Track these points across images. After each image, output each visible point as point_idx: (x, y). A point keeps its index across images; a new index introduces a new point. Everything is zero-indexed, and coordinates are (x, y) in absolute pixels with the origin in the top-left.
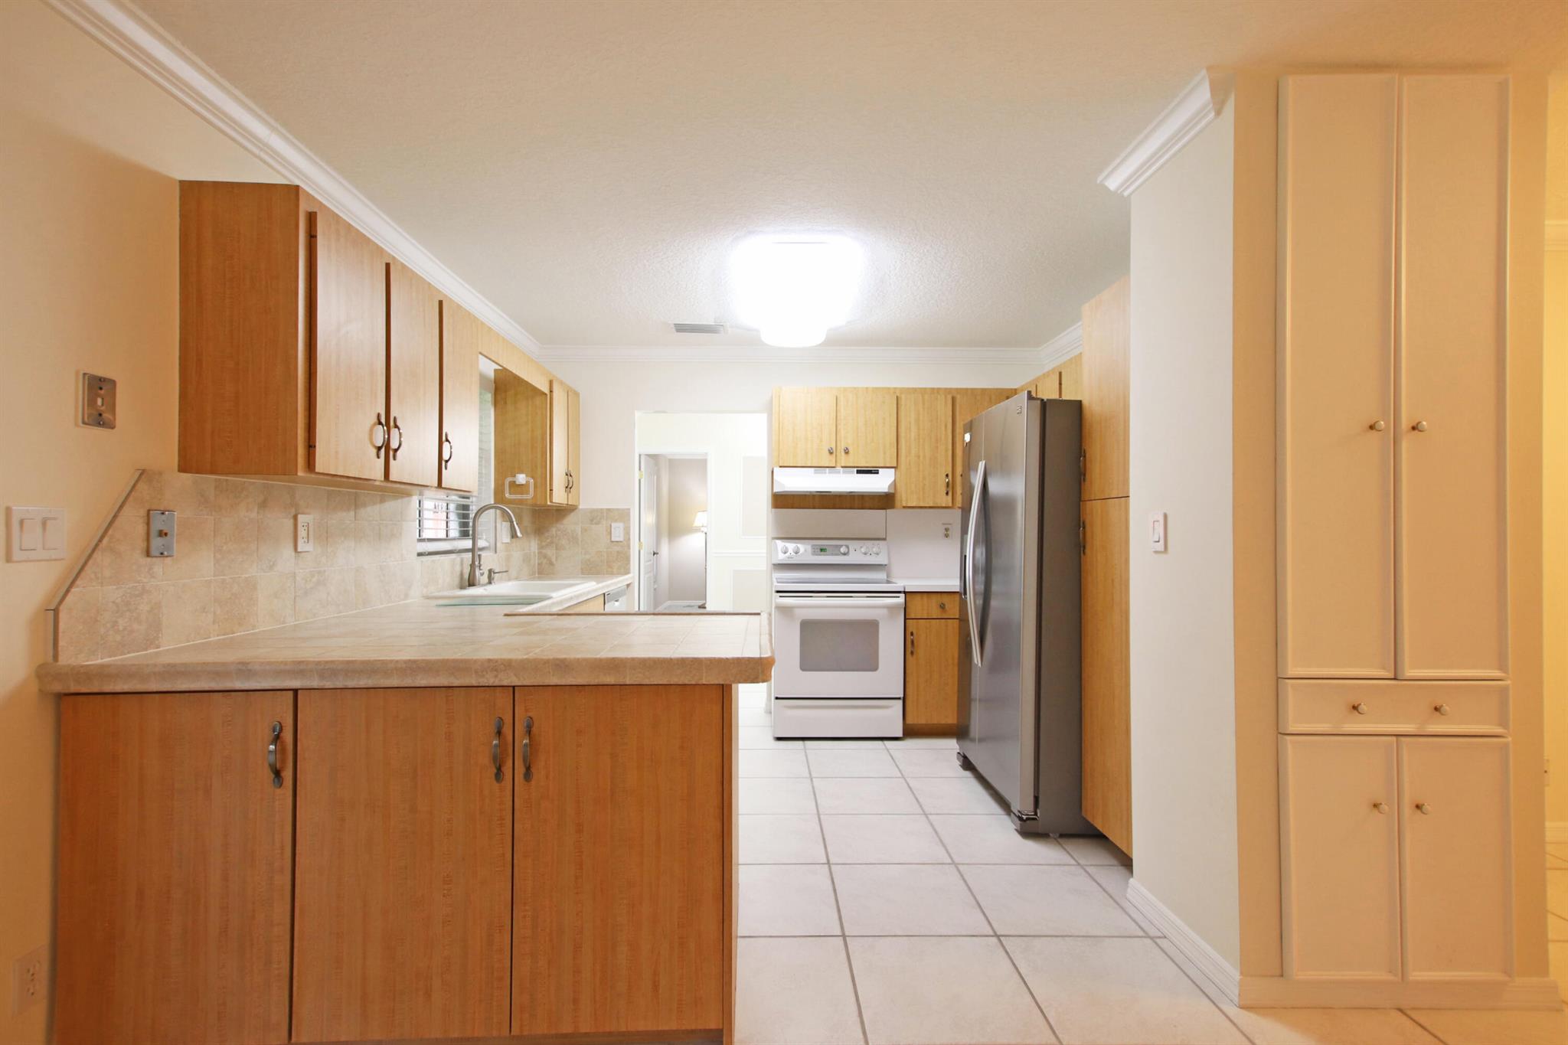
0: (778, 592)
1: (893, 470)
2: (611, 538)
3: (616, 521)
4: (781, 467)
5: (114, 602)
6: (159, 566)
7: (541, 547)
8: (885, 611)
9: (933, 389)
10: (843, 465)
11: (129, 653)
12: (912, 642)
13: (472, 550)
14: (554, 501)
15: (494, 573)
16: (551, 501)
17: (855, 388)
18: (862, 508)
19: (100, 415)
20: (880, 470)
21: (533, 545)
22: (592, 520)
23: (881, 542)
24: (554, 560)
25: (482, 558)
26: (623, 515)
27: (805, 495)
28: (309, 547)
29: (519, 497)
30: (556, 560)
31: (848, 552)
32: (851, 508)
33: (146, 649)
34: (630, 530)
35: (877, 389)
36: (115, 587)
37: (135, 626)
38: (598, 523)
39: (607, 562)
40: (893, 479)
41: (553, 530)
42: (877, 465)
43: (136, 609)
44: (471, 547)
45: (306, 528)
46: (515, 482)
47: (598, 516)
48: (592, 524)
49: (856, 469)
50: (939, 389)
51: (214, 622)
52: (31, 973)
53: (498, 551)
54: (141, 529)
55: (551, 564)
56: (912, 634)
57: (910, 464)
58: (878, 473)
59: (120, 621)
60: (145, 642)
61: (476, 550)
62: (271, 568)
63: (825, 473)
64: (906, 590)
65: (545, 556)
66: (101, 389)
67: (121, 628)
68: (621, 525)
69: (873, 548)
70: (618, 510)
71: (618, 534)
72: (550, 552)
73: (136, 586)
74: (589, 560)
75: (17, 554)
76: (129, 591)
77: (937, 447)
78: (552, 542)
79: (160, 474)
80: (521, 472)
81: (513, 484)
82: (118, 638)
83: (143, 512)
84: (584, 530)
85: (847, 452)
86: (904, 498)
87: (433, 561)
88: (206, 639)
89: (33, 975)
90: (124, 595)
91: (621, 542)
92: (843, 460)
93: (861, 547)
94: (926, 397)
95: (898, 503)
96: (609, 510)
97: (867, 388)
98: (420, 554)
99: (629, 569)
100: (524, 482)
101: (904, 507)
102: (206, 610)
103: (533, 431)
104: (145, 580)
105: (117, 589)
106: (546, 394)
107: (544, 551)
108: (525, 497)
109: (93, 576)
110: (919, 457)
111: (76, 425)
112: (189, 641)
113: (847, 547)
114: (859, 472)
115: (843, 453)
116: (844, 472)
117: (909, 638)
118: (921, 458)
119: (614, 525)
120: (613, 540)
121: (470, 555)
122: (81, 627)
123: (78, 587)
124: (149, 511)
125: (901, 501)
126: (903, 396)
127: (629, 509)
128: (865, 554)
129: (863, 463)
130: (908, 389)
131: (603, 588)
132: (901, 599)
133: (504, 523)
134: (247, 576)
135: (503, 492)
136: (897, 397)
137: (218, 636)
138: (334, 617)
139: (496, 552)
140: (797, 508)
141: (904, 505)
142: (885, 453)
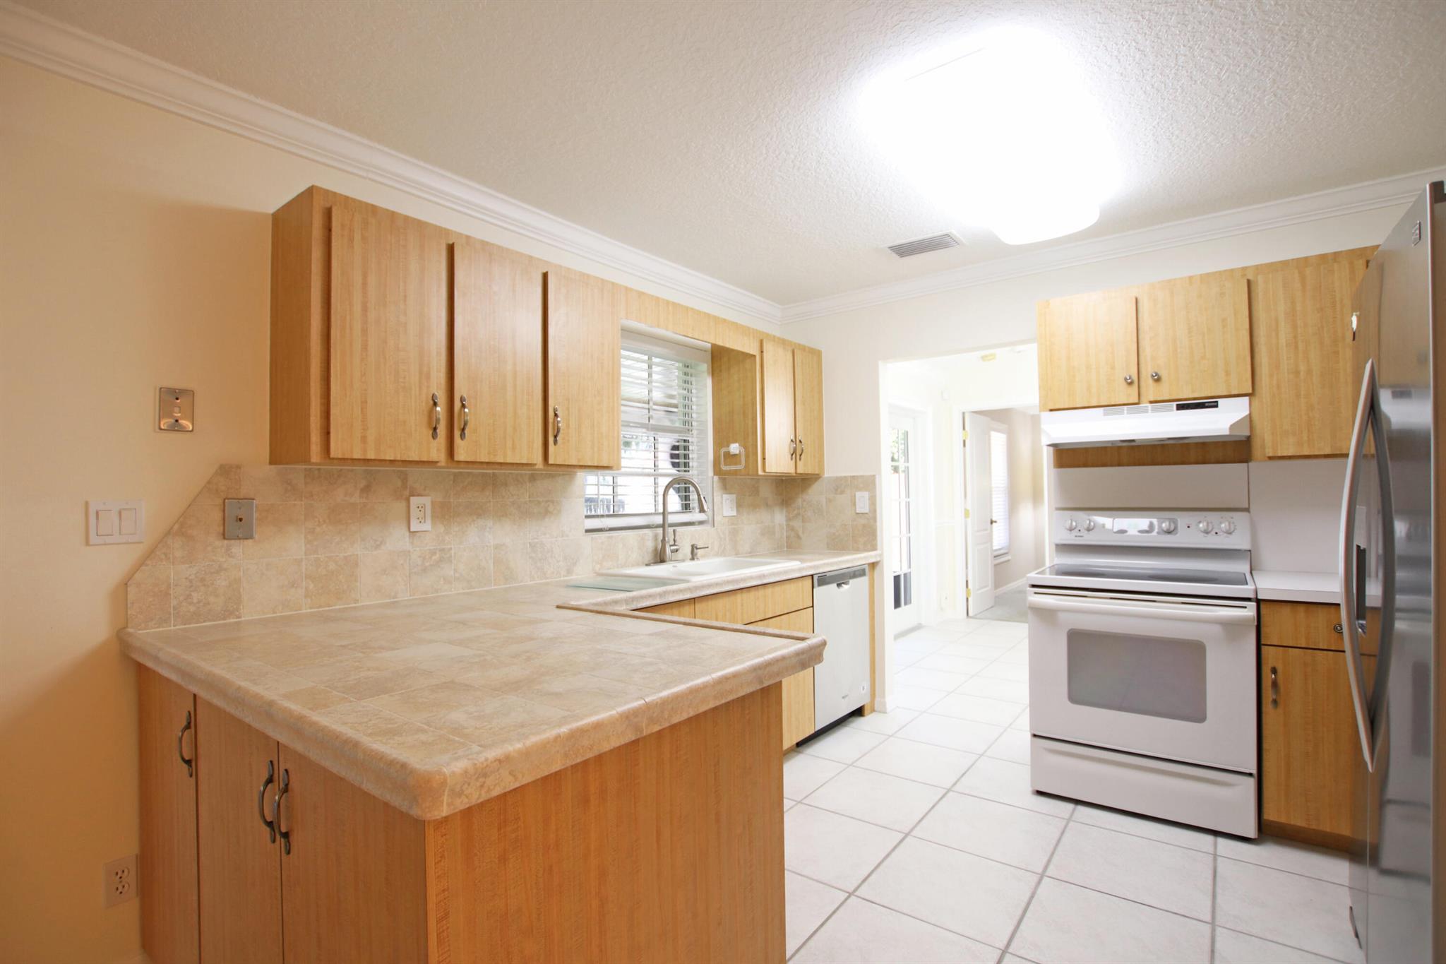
0: (1034, 586)
1: (1246, 399)
2: (855, 510)
3: (860, 489)
4: (1051, 410)
5: (186, 578)
6: (238, 548)
7: (788, 519)
8: (1217, 629)
9: (1323, 258)
10: (1152, 399)
11: (204, 621)
12: (1275, 684)
13: (663, 526)
14: (767, 471)
15: (697, 549)
16: (764, 471)
17: (1169, 281)
18: (1204, 462)
19: (177, 421)
20: (1221, 401)
21: (779, 517)
22: (836, 490)
23: (1238, 516)
24: (800, 534)
25: (677, 534)
26: (869, 484)
27: (1106, 448)
28: (427, 526)
29: (733, 468)
30: (803, 533)
31: (1176, 528)
32: (1183, 463)
33: (224, 619)
34: (875, 500)
35: (1208, 274)
36: (187, 565)
37: (212, 599)
38: (842, 492)
39: (853, 536)
40: (1247, 413)
41: (799, 501)
42: (1213, 394)
43: (213, 584)
44: (661, 522)
45: (423, 510)
46: (729, 452)
47: (843, 485)
48: (836, 494)
49: (1175, 404)
50: (1336, 255)
51: (306, 597)
52: (119, 876)
53: (716, 525)
54: (217, 515)
55: (799, 537)
56: (1274, 671)
57: (1279, 387)
58: (1216, 406)
59: (194, 595)
60: (223, 612)
61: (666, 526)
62: (378, 547)
63: (1123, 414)
64: (1259, 597)
65: (793, 529)
66: (177, 399)
67: (195, 601)
68: (866, 495)
69: (1221, 523)
70: (862, 476)
71: (863, 506)
72: (797, 524)
73: (212, 565)
74: (834, 534)
75: (93, 538)
76: (203, 569)
77: (1337, 353)
78: (799, 514)
79: (238, 467)
80: (735, 442)
81: (728, 455)
82: (192, 609)
83: (220, 501)
84: (829, 501)
85: (1157, 379)
86: (1267, 442)
87: (611, 537)
88: (296, 611)
89: (121, 878)
90: (198, 572)
91: (867, 513)
92: (1150, 391)
93: (1200, 522)
94: (1308, 271)
95: (1257, 451)
96: (853, 477)
97: (1190, 278)
98: (587, 531)
99: (876, 545)
100: (737, 452)
101: (1270, 458)
102: (295, 585)
103: (744, 397)
104: (221, 559)
105: (190, 567)
106: (755, 356)
107: (791, 523)
108: (738, 467)
109: (163, 556)
110: (1297, 373)
111: (155, 431)
112: (274, 613)
113: (1174, 521)
114: (1180, 407)
115: (1150, 381)
116: (1154, 411)
117: (1268, 677)
118: (1302, 375)
119: (858, 494)
120: (858, 512)
121: (660, 531)
122: (151, 599)
123: (147, 565)
124: (224, 500)
125: (1263, 447)
126: (1260, 279)
127: (874, 476)
128: (1207, 532)
129: (1187, 393)
130: (1272, 264)
131: (811, 567)
132: (1250, 611)
133: (724, 495)
134: (346, 554)
135: (720, 464)
136: (1249, 282)
137: (311, 608)
138: (464, 594)
139: (714, 526)
140: (1093, 466)
141: (1271, 455)
142: (1228, 373)
